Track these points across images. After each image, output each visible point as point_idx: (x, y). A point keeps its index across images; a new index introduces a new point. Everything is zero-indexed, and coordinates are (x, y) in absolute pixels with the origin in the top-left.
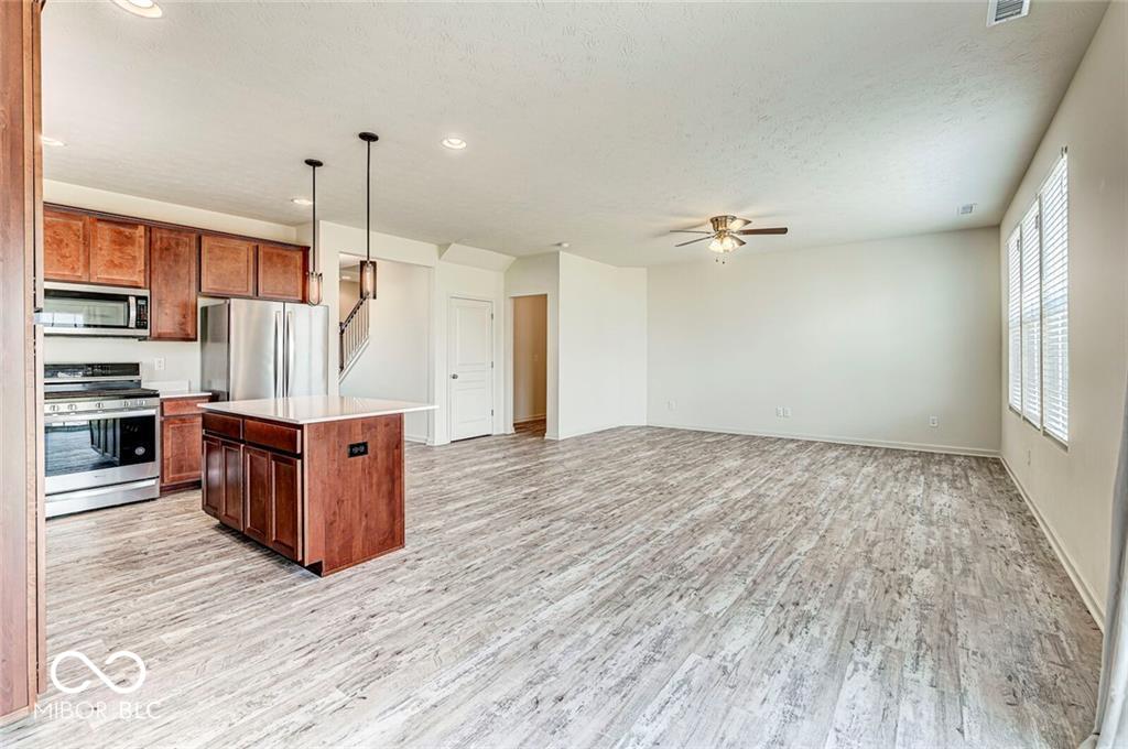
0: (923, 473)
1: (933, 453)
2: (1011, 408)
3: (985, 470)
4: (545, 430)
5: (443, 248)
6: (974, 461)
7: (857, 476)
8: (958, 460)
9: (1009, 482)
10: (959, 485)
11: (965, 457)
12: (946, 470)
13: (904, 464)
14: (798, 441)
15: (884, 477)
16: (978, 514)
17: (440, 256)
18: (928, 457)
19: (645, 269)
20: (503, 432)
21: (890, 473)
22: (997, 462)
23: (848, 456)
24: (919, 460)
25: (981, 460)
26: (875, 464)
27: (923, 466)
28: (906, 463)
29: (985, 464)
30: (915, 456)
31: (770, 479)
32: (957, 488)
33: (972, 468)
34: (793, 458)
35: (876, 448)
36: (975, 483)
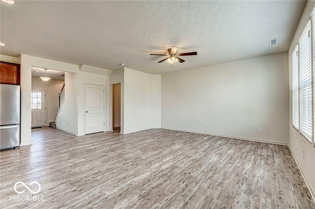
0: (254, 154)
1: (260, 142)
2: (293, 127)
3: (282, 153)
4: (120, 131)
5: (80, 66)
6: (277, 147)
7: (224, 155)
8: (271, 146)
9: (293, 160)
10: (269, 162)
11: (274, 145)
12: (264, 152)
13: (247, 149)
14: (210, 135)
15: (236, 156)
16: (277, 185)
17: (80, 69)
18: (258, 144)
19: (161, 75)
20: (108, 131)
21: (240, 154)
22: (287, 148)
23: (226, 143)
24: (254, 146)
25: (280, 147)
26: (235, 148)
27: (255, 150)
28: (248, 147)
29: (282, 149)
30: (253, 144)
31: (187, 156)
32: (268, 164)
33: (276, 151)
34: (203, 144)
35: (238, 140)
36: (277, 160)
